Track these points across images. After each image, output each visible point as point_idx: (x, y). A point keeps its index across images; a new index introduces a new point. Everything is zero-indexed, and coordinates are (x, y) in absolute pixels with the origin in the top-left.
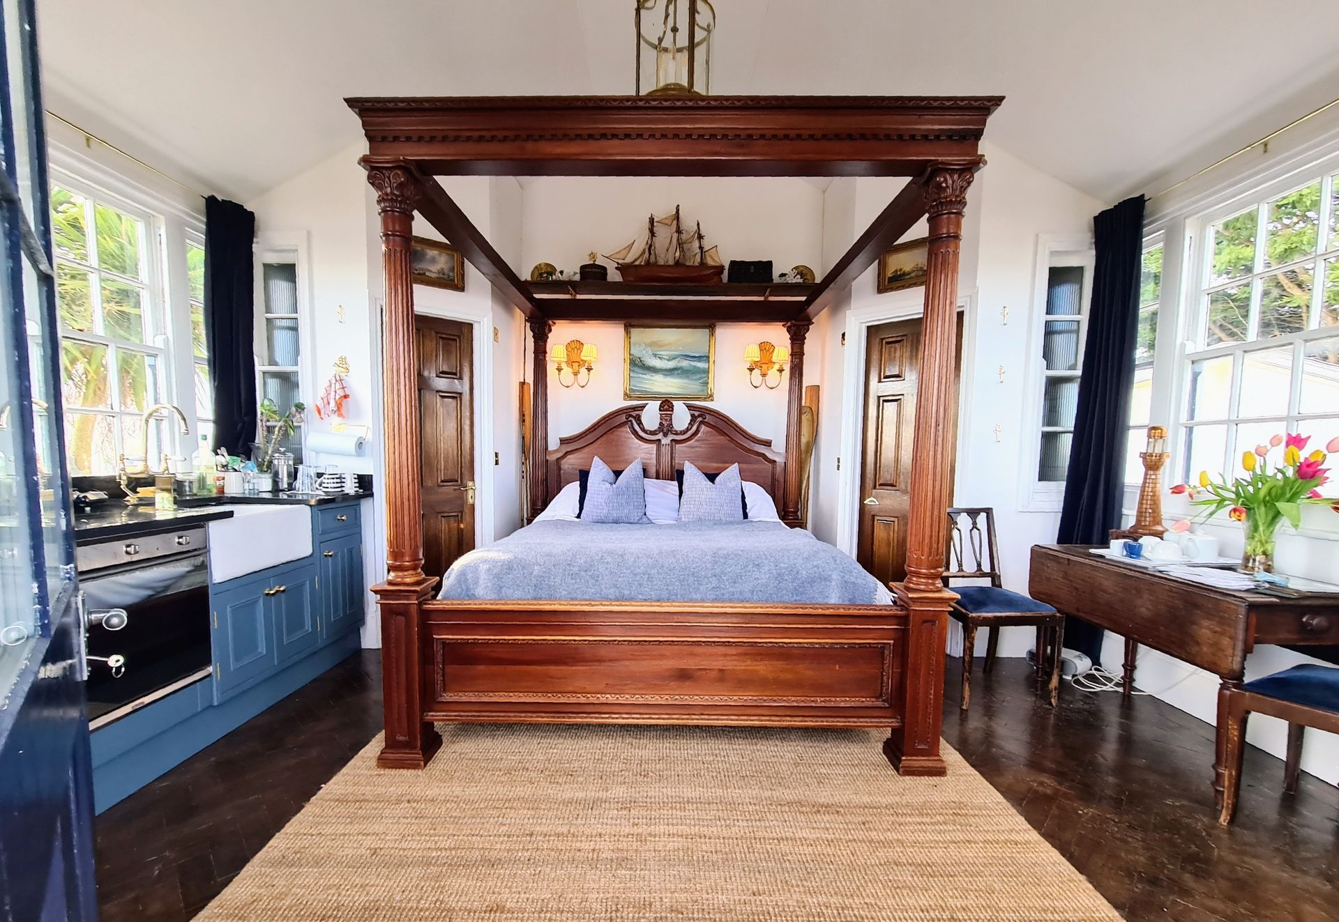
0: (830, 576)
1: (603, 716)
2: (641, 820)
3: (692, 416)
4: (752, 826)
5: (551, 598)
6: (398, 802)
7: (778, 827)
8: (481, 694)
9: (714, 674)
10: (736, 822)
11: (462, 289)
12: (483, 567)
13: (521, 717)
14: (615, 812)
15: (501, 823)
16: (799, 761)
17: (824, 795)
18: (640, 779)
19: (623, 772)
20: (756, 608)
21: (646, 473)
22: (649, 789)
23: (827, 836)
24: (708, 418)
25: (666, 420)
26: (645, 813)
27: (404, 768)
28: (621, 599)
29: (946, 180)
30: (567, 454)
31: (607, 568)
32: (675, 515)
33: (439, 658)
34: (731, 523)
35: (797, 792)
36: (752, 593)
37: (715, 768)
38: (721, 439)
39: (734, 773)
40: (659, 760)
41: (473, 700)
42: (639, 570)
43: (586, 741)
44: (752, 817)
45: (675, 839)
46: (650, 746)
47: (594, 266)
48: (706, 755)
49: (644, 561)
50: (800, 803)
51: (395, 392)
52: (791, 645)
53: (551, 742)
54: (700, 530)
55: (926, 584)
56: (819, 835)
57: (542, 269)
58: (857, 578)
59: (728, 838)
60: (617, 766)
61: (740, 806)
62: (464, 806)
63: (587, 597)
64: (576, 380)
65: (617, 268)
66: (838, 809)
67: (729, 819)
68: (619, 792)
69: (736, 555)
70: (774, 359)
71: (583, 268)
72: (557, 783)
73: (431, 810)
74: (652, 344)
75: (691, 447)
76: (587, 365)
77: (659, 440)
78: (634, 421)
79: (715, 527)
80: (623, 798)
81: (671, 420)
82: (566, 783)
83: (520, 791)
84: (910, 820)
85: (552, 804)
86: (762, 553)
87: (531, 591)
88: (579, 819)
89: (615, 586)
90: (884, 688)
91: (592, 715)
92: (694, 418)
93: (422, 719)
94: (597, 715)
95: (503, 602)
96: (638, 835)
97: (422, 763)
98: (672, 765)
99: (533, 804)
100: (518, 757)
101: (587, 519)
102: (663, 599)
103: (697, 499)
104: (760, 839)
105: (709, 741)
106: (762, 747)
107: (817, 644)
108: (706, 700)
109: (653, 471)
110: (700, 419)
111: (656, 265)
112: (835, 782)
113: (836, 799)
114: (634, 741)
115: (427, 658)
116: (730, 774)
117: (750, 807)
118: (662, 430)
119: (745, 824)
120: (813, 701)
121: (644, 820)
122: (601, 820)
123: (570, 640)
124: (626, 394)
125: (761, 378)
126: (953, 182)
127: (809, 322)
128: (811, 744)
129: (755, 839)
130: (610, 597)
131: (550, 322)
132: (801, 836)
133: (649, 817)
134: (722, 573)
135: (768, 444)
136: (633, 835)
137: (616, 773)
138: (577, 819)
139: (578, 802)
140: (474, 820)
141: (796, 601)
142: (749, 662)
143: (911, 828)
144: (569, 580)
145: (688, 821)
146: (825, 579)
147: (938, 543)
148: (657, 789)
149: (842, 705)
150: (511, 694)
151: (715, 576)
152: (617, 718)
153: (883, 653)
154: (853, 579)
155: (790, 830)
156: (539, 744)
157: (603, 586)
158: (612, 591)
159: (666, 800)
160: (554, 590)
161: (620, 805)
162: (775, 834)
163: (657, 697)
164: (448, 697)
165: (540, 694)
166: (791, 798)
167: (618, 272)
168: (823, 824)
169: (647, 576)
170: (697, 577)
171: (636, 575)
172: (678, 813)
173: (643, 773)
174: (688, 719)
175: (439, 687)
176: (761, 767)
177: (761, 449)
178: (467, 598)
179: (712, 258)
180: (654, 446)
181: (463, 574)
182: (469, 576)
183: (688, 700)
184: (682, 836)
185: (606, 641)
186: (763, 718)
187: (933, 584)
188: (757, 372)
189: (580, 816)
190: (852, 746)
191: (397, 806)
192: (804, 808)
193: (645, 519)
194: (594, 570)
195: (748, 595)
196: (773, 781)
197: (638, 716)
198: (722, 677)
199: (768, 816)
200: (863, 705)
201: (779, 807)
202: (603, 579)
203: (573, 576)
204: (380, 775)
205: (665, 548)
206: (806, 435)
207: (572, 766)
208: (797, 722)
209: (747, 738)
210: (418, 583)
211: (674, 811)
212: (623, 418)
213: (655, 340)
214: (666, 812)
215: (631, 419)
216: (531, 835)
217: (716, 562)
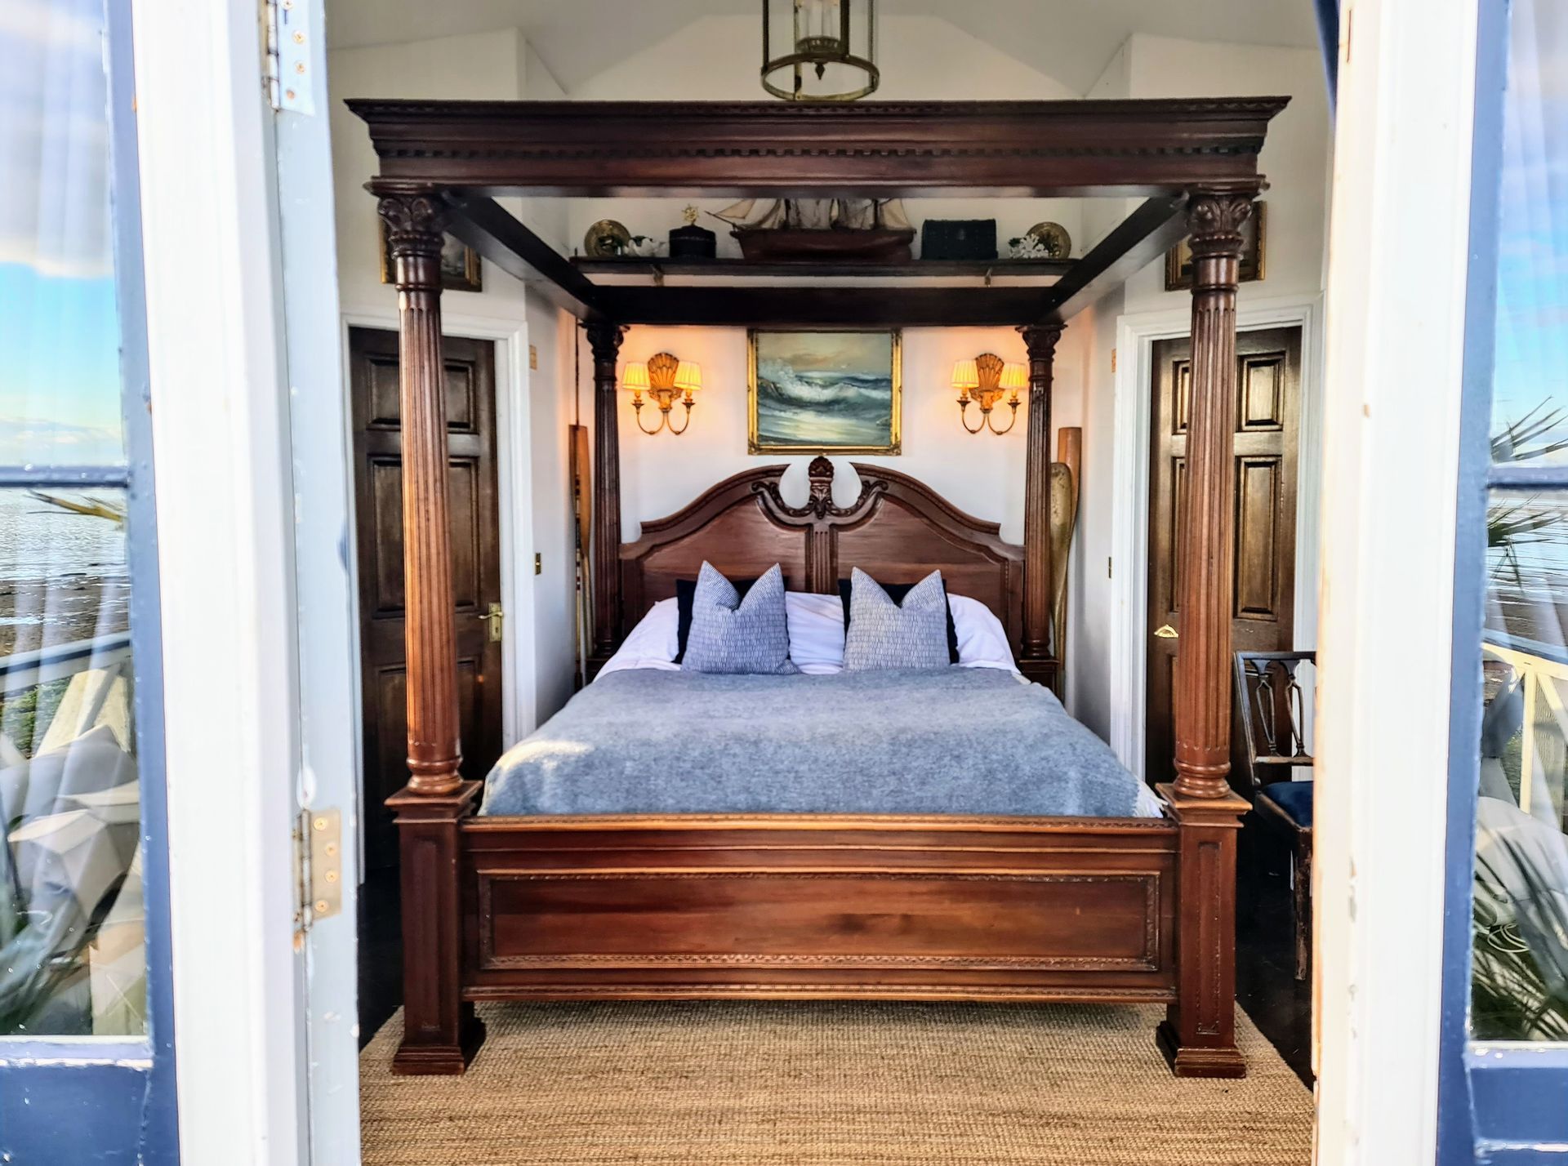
0: (1066, 773)
1: (732, 987)
2: (790, 1136)
3: (865, 484)
4: (950, 1143)
5: (650, 811)
6: (436, 1119)
7: (988, 1143)
8: (549, 957)
9: (896, 922)
10: (926, 1137)
11: (477, 288)
12: (549, 765)
13: (609, 991)
14: (754, 1126)
15: (591, 1144)
16: (1027, 1055)
17: (1058, 1103)
18: (788, 1081)
19: (763, 1072)
20: (955, 822)
21: (788, 584)
22: (802, 1095)
23: (1055, 1155)
24: (892, 489)
25: (821, 491)
26: (796, 1127)
27: (433, 1074)
28: (755, 810)
29: (1210, 209)
30: (653, 549)
31: (734, 763)
32: (837, 655)
33: (486, 904)
34: (929, 673)
35: (1018, 1097)
36: (950, 799)
37: (899, 1065)
38: (913, 524)
39: (928, 1072)
40: (817, 1054)
41: (538, 966)
42: (781, 767)
43: (705, 1029)
44: (951, 1132)
45: (840, 1160)
46: (803, 1035)
47: (692, 230)
48: (886, 1046)
49: (789, 751)
50: (1021, 1112)
51: (422, 513)
52: (1009, 878)
53: (653, 1029)
54: (877, 687)
55: (1204, 788)
56: (1044, 1155)
57: (603, 230)
58: (1107, 776)
59: (915, 1159)
60: (754, 1063)
61: (935, 1117)
62: (534, 1123)
63: (704, 807)
64: (666, 420)
65: (733, 234)
66: (1076, 1121)
67: (917, 1134)
68: (759, 1099)
69: (925, 741)
70: (1001, 384)
71: (674, 234)
72: (667, 1088)
73: (486, 1129)
74: (794, 361)
75: (865, 536)
76: (684, 396)
77: (809, 526)
78: (766, 494)
79: (903, 679)
80: (764, 1107)
81: (829, 491)
82: (679, 1087)
83: (611, 1100)
84: (1179, 1136)
85: (663, 1117)
86: (964, 737)
87: (622, 800)
88: (702, 1136)
89: (747, 790)
90: (1150, 944)
91: (714, 987)
92: (866, 487)
93: (460, 997)
94: (722, 987)
95: (581, 818)
96: (787, 1155)
97: (462, 1066)
98: (836, 1061)
99: (635, 1117)
100: (603, 1053)
101: (692, 667)
102: (818, 809)
103: (873, 633)
104: (960, 1159)
105: (893, 1026)
106: (972, 1035)
107: (1046, 876)
108: (885, 961)
109: (800, 575)
110: (877, 489)
111: (799, 230)
112: (1077, 1085)
113: (1075, 1109)
114: (779, 1028)
115: (468, 905)
116: (922, 1073)
117: (949, 1119)
118: (815, 509)
119: (940, 1140)
120: (1042, 962)
121: (796, 1137)
122: (734, 1137)
123: (681, 874)
124: (751, 445)
125: (981, 414)
126: (1222, 212)
127: (1060, 325)
128: (1048, 1031)
129: (953, 1159)
130: (739, 806)
131: (622, 328)
132: (1018, 1156)
133: (802, 1132)
134: (905, 768)
135: (993, 529)
136: (780, 1155)
137: (753, 1074)
138: (699, 1135)
139: (699, 1113)
140: (551, 1141)
141: (1016, 810)
142: (947, 904)
143: (1178, 1146)
144: (677, 782)
145: (858, 1137)
146: (1059, 779)
147: (1217, 727)
148: (814, 1095)
149: (1087, 967)
150: (595, 957)
151: (894, 774)
152: (753, 990)
153: (1145, 890)
154: (1101, 778)
155: (1004, 1148)
156: (633, 1033)
157: (729, 791)
158: (742, 797)
159: (827, 1109)
160: (656, 797)
161: (760, 1116)
162: (981, 1153)
163: (812, 958)
164: (499, 963)
165: (637, 957)
166: (1010, 1105)
167: (734, 240)
168: (1052, 1141)
169: (793, 775)
170: (867, 775)
171: (777, 773)
172: (845, 1126)
173: (792, 1073)
174: (858, 991)
175: (485, 948)
176: (969, 1064)
177: (983, 539)
178: (523, 812)
179: (894, 216)
180: (800, 536)
181: (518, 774)
182: (529, 778)
183: (857, 962)
184: (850, 1156)
185: (734, 874)
186: (970, 989)
187: (1214, 788)
188: (974, 406)
189: (703, 1133)
190: (1110, 1034)
191: (435, 1125)
192: (1027, 1120)
193: (788, 667)
194: (715, 767)
195: (944, 802)
196: (985, 1083)
197: (784, 987)
198: (908, 926)
199: (974, 1129)
200: (1118, 968)
201: (990, 1118)
202: (728, 779)
203: (684, 776)
204: (399, 1085)
205: (821, 729)
206: (1060, 511)
207: (686, 1064)
208: (1021, 995)
209: (950, 1022)
210: (455, 793)
211: (839, 1124)
212: (749, 490)
213: (801, 352)
214: (827, 1125)
215: (761, 489)
216: (636, 1158)
217: (895, 753)
